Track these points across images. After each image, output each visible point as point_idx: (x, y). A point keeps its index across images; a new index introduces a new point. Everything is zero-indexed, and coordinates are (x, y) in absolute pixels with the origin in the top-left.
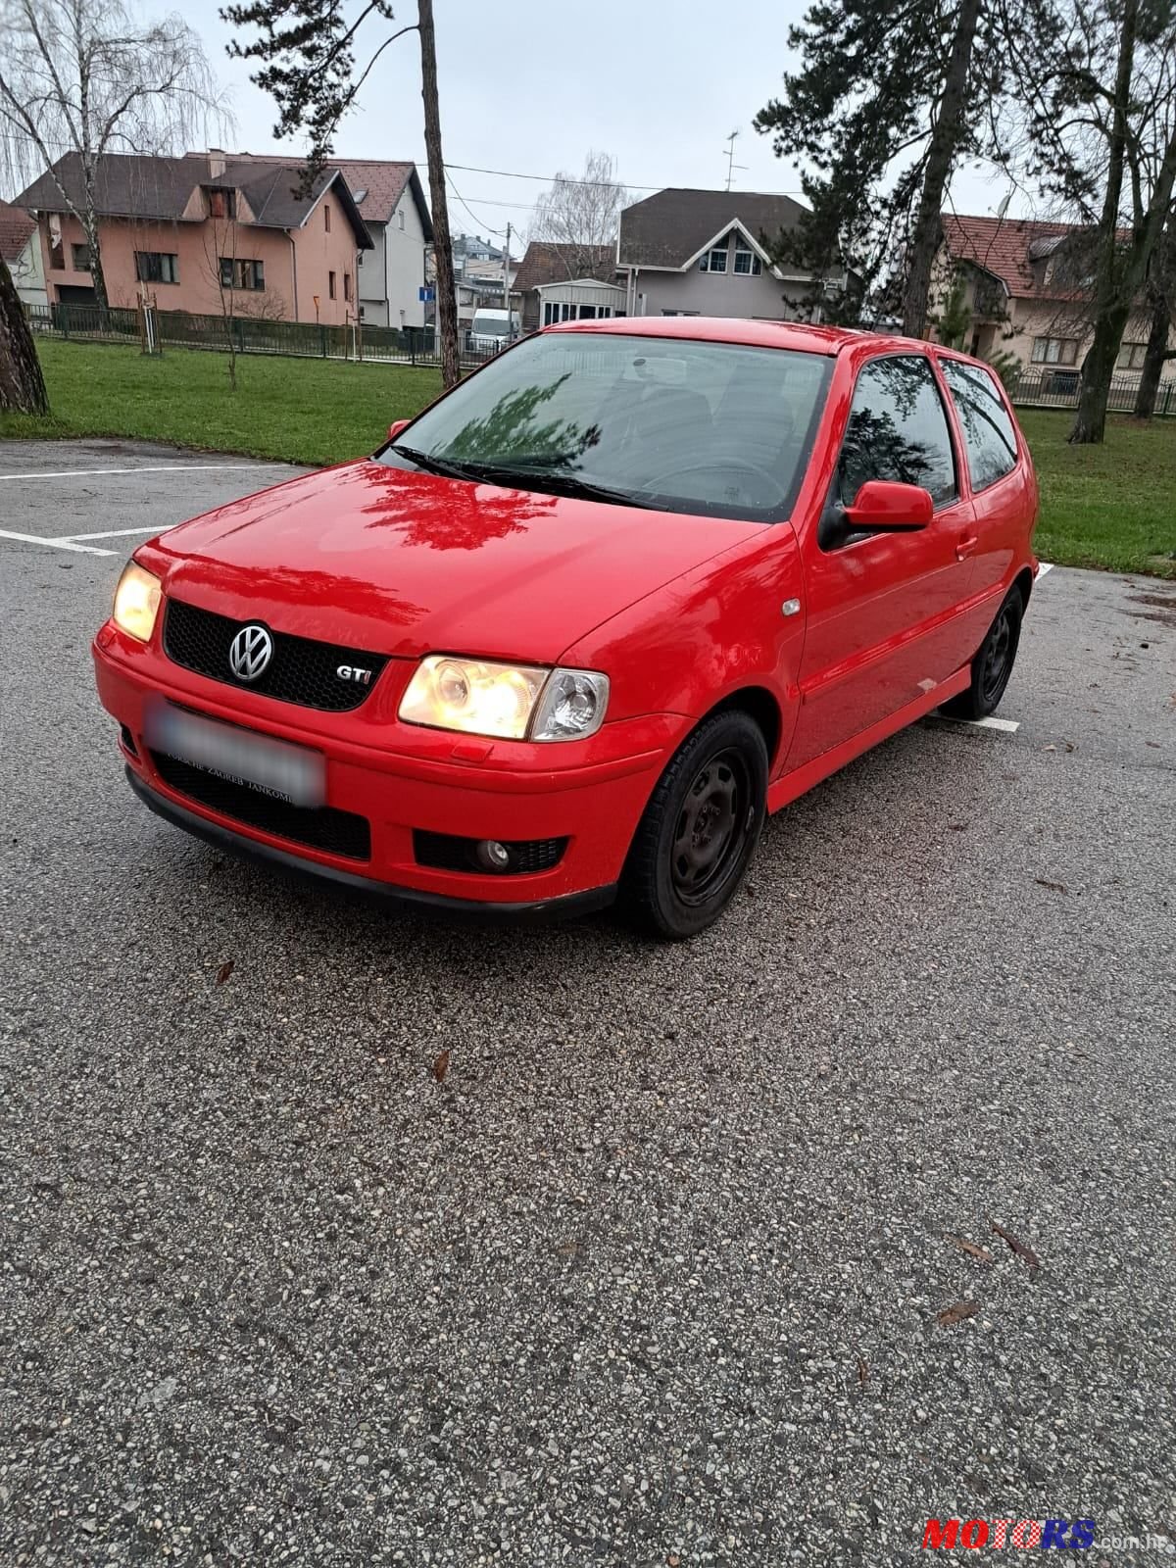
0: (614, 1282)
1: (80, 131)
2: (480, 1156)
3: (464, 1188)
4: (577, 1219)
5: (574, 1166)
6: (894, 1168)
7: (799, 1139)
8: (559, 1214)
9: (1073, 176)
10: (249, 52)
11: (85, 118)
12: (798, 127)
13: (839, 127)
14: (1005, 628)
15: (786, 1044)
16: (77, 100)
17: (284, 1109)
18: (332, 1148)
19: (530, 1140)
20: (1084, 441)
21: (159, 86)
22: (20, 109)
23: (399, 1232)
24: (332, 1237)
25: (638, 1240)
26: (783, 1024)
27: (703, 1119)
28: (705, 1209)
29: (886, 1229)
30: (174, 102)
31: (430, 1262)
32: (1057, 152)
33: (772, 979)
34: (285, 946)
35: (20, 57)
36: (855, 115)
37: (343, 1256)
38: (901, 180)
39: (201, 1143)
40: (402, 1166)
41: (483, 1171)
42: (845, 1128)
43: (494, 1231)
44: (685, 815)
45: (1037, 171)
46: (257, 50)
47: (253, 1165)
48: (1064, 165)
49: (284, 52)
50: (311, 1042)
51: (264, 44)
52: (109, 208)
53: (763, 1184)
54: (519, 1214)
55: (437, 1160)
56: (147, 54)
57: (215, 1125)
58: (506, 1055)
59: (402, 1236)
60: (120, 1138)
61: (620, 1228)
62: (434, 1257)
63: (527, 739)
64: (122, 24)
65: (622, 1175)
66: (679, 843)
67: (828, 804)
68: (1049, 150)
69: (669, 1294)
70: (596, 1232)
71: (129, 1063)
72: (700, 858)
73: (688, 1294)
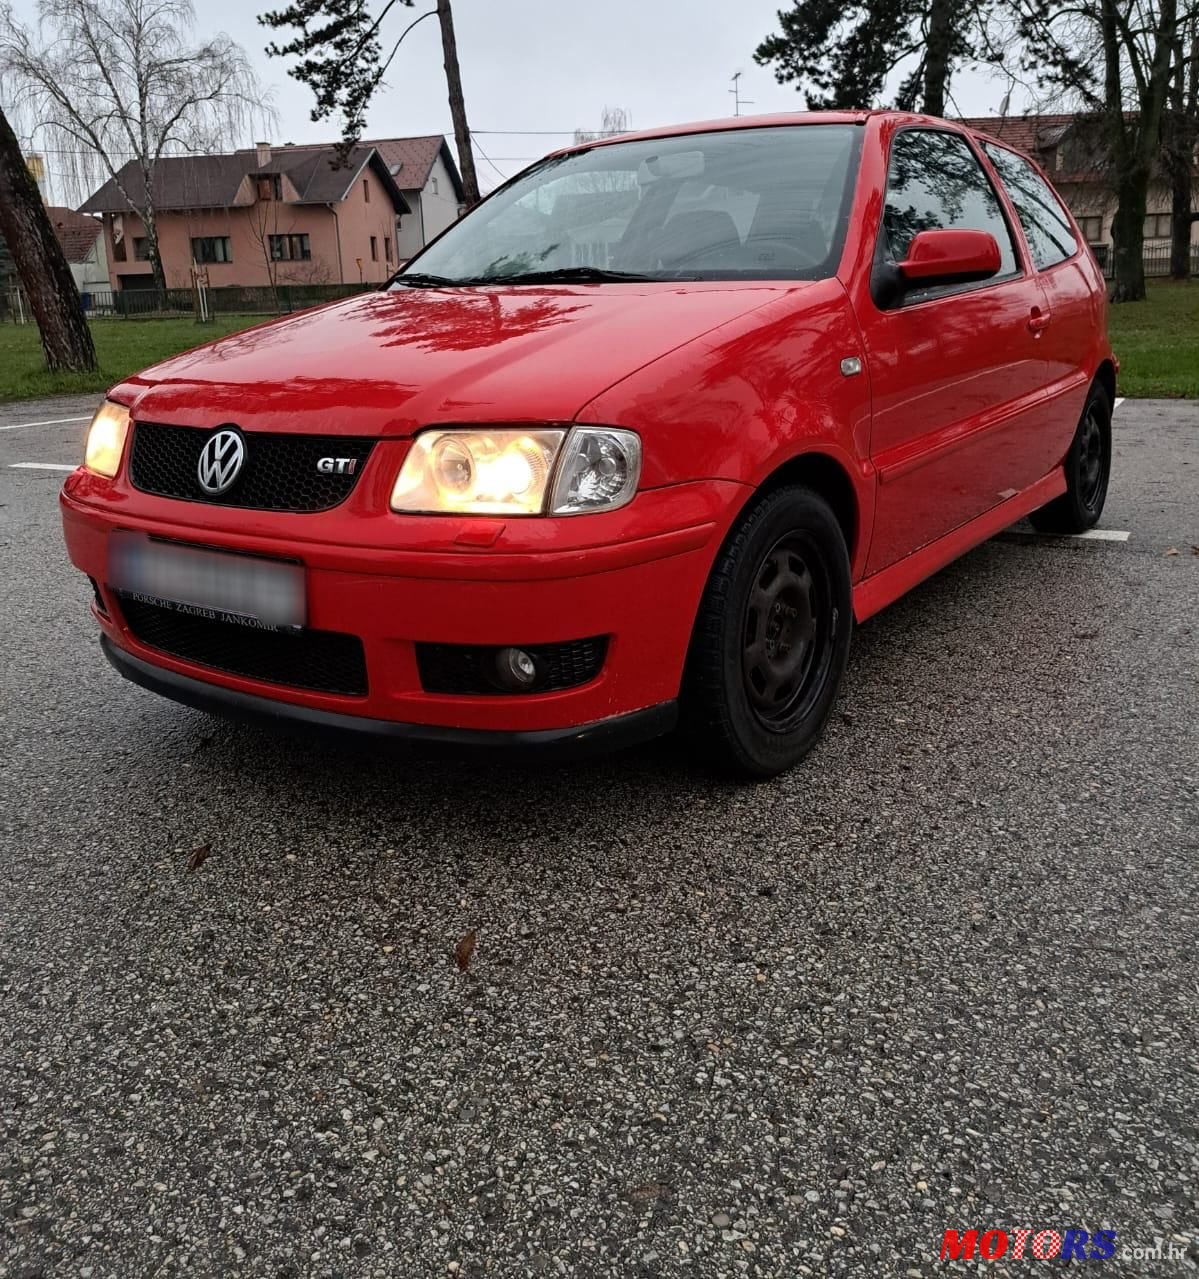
0: (718, 1238)
1: (139, 139)
2: (518, 1066)
3: (495, 1111)
4: (657, 1147)
5: (649, 1071)
6: (1103, 1042)
7: (959, 1012)
8: (630, 1140)
9: (1069, 65)
10: (286, 51)
11: (143, 129)
12: (796, 55)
13: (835, 51)
14: (1094, 427)
15: (922, 891)
16: (136, 114)
17: (254, 1021)
18: (315, 1067)
19: (585, 1039)
20: (1125, 300)
21: (209, 94)
22: (86, 128)
23: (401, 1182)
24: (304, 1195)
25: (749, 1171)
26: (912, 867)
27: (823, 995)
28: (841, 1120)
29: (1111, 1131)
30: (223, 106)
31: (445, 1224)
32: (1049, 46)
33: (890, 815)
34: (276, 823)
35: (85, 84)
36: (849, 39)
37: (318, 1223)
38: (901, 89)
39: (138, 1073)
40: (409, 1086)
41: (522, 1085)
42: (1022, 993)
43: (538, 1172)
44: (754, 614)
45: (1033, 65)
46: (293, 49)
47: (205, 1098)
48: (1059, 57)
49: (317, 47)
50: (298, 933)
51: (299, 43)
52: (167, 203)
53: (920, 1078)
54: (573, 1144)
55: (459, 1075)
56: (198, 69)
57: (161, 1047)
58: (551, 930)
59: (405, 1188)
60: (32, 1073)
61: (721, 1157)
62: (450, 1216)
63: (545, 514)
64: (175, 48)
65: (717, 1079)
66: (749, 649)
67: (924, 624)
68: (1041, 46)
69: (802, 1251)
70: (686, 1163)
71: (62, 974)
72: (781, 671)
73: (831, 1250)
